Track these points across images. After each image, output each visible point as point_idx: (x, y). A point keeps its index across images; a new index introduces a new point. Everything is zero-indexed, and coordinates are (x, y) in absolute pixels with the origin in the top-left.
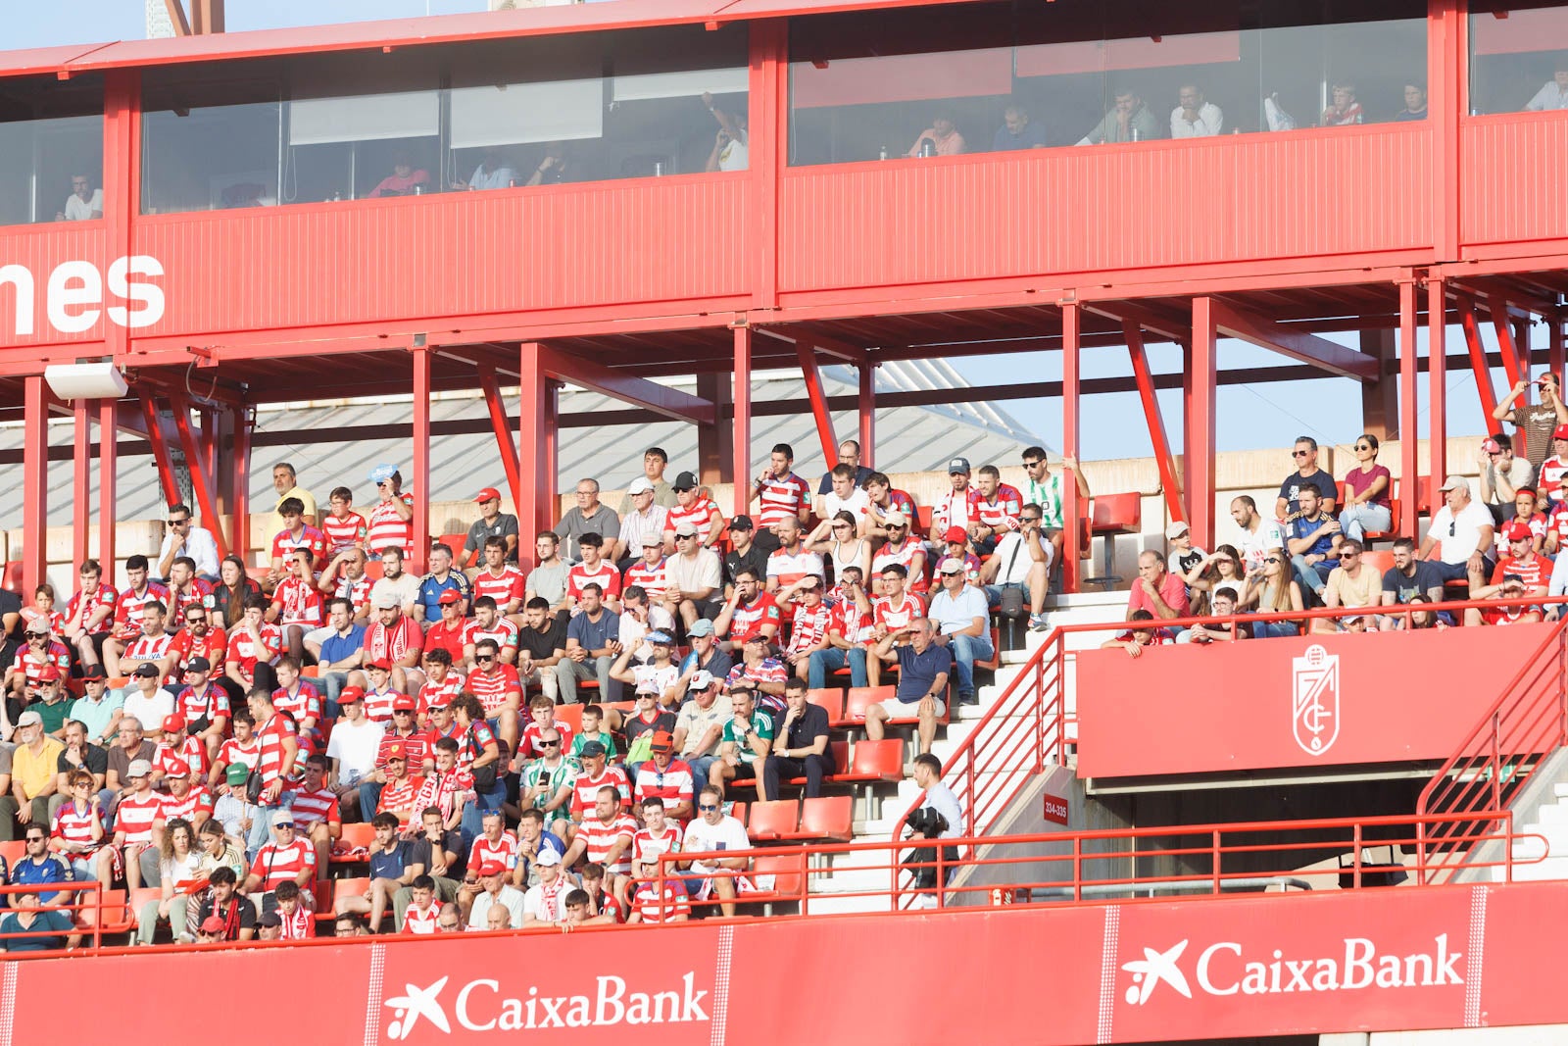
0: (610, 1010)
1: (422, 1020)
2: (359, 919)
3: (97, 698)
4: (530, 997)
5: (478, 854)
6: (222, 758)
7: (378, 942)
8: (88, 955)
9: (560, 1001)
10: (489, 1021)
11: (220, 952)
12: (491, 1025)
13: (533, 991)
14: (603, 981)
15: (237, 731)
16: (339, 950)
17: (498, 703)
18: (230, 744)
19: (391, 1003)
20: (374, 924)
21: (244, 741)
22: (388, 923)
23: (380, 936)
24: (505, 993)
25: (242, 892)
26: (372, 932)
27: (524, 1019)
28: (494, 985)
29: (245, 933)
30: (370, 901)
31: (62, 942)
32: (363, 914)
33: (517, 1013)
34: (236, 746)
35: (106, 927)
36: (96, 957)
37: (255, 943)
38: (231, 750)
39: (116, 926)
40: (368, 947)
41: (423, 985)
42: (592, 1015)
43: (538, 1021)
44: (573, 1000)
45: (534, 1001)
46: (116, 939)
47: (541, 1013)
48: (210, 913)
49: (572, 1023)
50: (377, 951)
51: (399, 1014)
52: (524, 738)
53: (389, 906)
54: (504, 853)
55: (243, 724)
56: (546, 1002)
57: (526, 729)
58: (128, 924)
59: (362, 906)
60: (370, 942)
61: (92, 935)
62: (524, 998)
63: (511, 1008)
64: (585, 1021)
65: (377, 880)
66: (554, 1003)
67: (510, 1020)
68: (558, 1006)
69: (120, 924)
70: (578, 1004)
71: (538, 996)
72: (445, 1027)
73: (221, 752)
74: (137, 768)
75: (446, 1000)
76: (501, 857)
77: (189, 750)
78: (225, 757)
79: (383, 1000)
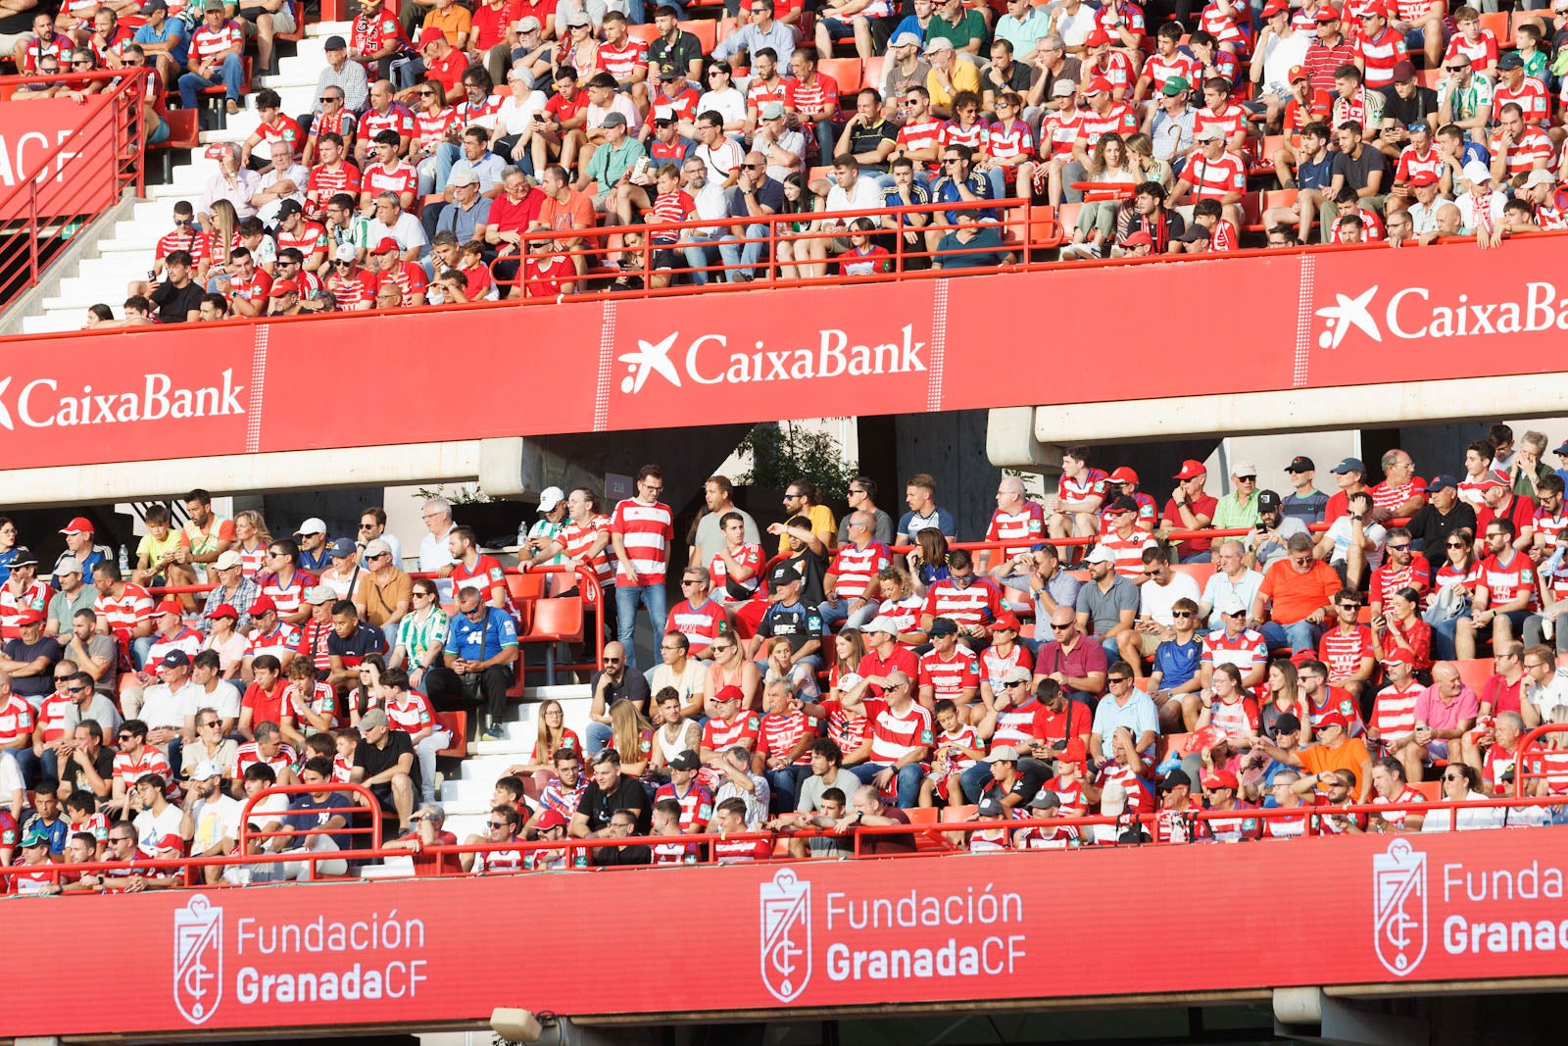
0: (1540, 316)
1: (1353, 328)
2: (1289, 230)
3: (1019, 17)
4: (1461, 305)
5: (1405, 166)
6: (1146, 73)
7: (1308, 252)
8: (1018, 271)
9: (1491, 308)
10: (1419, 330)
11: (1150, 265)
12: (1422, 333)
13: (1463, 298)
14: (1533, 288)
15: (1160, 45)
16: (1268, 261)
17: (1422, 13)
18: (1153, 60)
19: (1321, 312)
20: (1303, 235)
21: (1167, 55)
22: (1315, 235)
23: (1309, 247)
24: (1436, 301)
25: (1168, 205)
26: (1301, 243)
27: (1455, 326)
28: (1425, 293)
29: (1173, 245)
30: (1298, 214)
31: (995, 259)
32: (1292, 225)
33: (1448, 321)
34: (1160, 62)
35: (1035, 242)
36: (1026, 273)
37: (1183, 255)
38: (1155, 66)
39: (1045, 241)
40: (1298, 257)
41: (1353, 295)
42: (1523, 321)
43: (1469, 327)
44: (1504, 307)
45: (1464, 308)
46: (1044, 255)
47: (1472, 320)
48: (1138, 227)
49: (1502, 328)
50: (1306, 261)
51: (1330, 323)
52: (1450, 47)
53: (1317, 217)
54: (1432, 163)
55: (1167, 39)
56: (1477, 309)
57: (1453, 38)
58: (1057, 239)
59: (1289, 216)
60: (1299, 253)
61: (1022, 251)
62: (1455, 305)
63: (1441, 315)
64: (1516, 327)
65: (1305, 191)
66: (1484, 310)
67: (1441, 327)
68: (1488, 313)
69: (1049, 239)
70: (1508, 311)
71: (1468, 304)
72: (1376, 335)
73: (1145, 67)
74: (1062, 87)
75: (1377, 309)
76: (1429, 166)
77: (1115, 65)
78: (1150, 72)
79: (1314, 312)
